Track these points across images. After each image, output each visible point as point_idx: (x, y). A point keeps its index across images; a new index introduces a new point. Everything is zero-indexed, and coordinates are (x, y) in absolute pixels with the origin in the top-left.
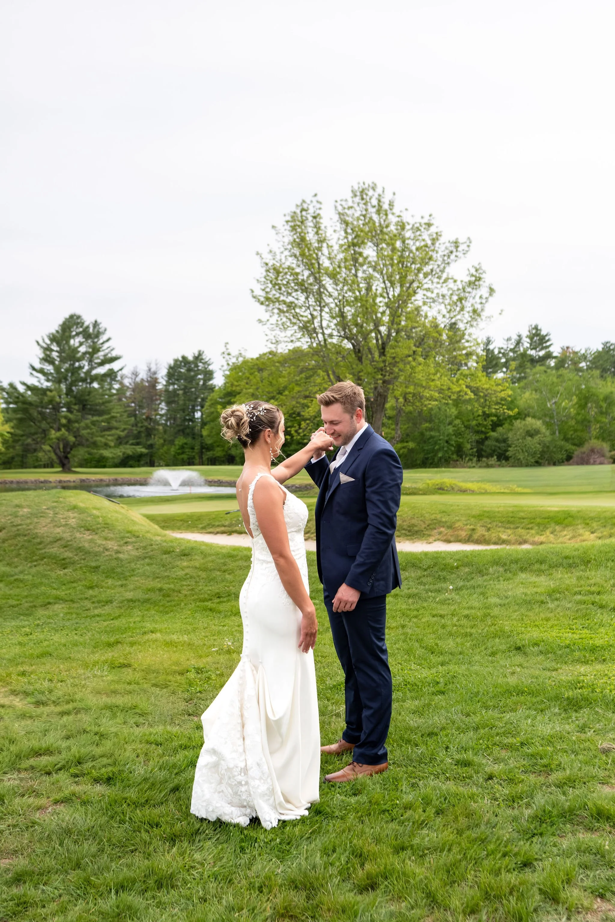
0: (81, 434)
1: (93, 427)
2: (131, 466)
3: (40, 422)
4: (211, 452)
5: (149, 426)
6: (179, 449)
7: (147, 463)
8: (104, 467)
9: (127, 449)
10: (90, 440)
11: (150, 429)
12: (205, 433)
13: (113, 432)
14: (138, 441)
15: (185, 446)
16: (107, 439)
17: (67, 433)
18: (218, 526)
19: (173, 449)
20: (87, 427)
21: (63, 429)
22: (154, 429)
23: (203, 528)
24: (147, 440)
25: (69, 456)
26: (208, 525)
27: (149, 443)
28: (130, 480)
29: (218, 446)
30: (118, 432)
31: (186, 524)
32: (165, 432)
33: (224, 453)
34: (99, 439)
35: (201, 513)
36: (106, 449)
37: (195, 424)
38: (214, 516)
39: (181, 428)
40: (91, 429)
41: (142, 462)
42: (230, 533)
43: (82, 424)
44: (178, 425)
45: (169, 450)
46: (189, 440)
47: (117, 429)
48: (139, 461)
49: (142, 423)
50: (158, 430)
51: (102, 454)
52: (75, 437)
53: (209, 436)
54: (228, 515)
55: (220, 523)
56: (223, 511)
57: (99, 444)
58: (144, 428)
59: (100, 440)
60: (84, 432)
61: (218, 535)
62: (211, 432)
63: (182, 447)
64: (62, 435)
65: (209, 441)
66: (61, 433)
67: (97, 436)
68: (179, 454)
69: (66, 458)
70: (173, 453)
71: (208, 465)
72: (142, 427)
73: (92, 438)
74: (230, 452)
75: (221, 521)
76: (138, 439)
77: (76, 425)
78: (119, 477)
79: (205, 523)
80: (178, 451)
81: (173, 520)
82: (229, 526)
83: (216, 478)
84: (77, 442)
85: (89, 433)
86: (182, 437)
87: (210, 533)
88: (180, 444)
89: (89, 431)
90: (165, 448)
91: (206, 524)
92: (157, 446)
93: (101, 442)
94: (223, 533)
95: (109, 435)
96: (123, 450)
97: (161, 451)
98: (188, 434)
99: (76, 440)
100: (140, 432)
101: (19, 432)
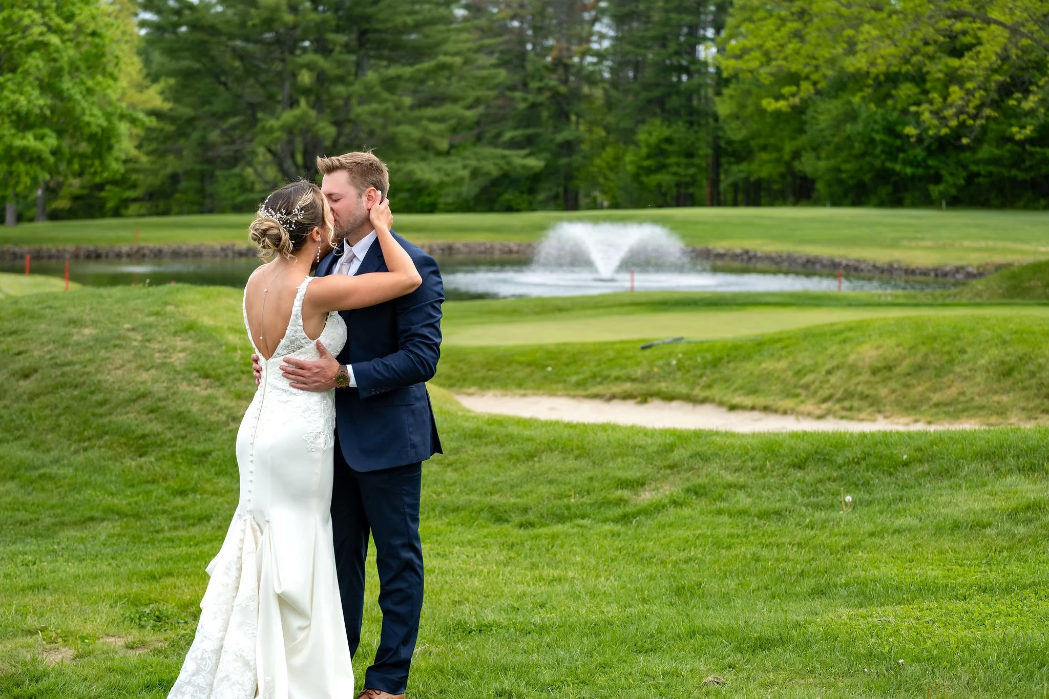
0: (352, 116)
1: (385, 95)
2: (509, 209)
3: (239, 80)
4: (744, 166)
5: (563, 89)
6: (648, 157)
7: (556, 197)
8: (432, 209)
9: (485, 158)
10: (379, 131)
11: (564, 96)
12: (723, 107)
13: (446, 109)
14: (530, 131)
15: (666, 146)
16: (425, 129)
17: (313, 113)
18: (617, 379)
19: (629, 158)
20: (369, 96)
21: (303, 102)
22: (576, 96)
23: (581, 384)
24: (557, 130)
26: (594, 377)
27: (561, 137)
28: (489, 250)
29: (764, 148)
30: (457, 110)
31: (538, 375)
32: (610, 105)
33: (782, 169)
34: (405, 128)
35: (583, 344)
36: (424, 159)
37: (697, 79)
38: (611, 354)
39: (656, 93)
40: (382, 101)
41: (541, 196)
42: (644, 398)
43: (357, 88)
44: (646, 87)
45: (618, 159)
46: (678, 130)
47: (455, 100)
48: (532, 191)
49: (541, 79)
50: (589, 98)
51: (410, 173)
52: (337, 124)
53: (737, 117)
54: (647, 352)
55: (622, 373)
56: (639, 341)
57: (404, 144)
58: (548, 94)
59: (408, 132)
60: (359, 110)
61: (615, 403)
62: (743, 106)
63: (659, 151)
64: (301, 119)
65: (736, 133)
66: (297, 112)
67: (398, 123)
68: (649, 171)
70: (630, 168)
71: (735, 204)
72: (540, 90)
73: (384, 127)
74: (797, 166)
75: (623, 367)
76: (528, 126)
77: (340, 89)
78: (460, 241)
79: (587, 371)
80: (647, 163)
81: (510, 364)
82: (644, 380)
83: (737, 245)
84: (342, 140)
85: (374, 114)
86: (658, 121)
87: (595, 396)
88: (653, 140)
89: (374, 106)
90: (610, 152)
91: (588, 374)
92: (585, 147)
93: (408, 135)
94: (627, 397)
95: (433, 119)
96: (473, 163)
97: (597, 161)
98: (676, 113)
99: (339, 134)
100: (534, 106)
101: (186, 111)
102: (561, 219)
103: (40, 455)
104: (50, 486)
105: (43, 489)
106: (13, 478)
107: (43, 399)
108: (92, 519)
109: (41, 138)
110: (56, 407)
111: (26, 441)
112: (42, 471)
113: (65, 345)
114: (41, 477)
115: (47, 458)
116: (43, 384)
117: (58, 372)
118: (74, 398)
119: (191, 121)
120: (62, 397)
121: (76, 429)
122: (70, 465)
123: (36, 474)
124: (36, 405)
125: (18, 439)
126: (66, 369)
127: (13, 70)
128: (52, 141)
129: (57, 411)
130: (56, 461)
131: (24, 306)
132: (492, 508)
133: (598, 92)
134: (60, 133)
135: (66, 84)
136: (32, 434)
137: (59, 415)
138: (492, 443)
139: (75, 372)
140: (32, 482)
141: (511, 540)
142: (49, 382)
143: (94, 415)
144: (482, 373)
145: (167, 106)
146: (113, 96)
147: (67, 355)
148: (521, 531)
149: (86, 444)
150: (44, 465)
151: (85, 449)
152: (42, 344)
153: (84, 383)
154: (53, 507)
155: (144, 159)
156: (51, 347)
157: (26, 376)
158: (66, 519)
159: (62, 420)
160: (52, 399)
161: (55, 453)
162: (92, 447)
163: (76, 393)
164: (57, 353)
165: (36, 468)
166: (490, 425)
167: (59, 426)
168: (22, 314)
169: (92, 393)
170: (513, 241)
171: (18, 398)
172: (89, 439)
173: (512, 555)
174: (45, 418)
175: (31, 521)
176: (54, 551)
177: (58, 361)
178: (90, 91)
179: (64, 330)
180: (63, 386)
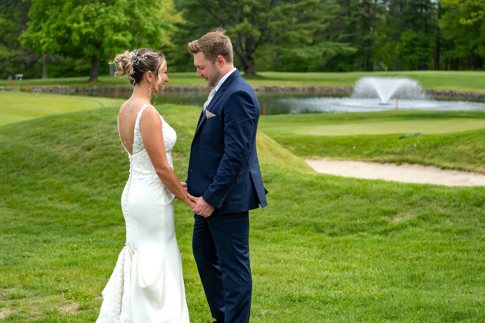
0: (268, 26)
1: (284, 17)
2: (341, 70)
3: (217, 10)
4: (451, 52)
5: (367, 15)
6: (406, 47)
7: (363, 65)
8: (305, 70)
9: (330, 47)
10: (281, 35)
11: (367, 19)
12: (442, 24)
13: (312, 24)
14: (351, 35)
15: (416, 43)
16: (302, 33)
17: (250, 25)
18: (387, 153)
19: (397, 47)
20: (276, 17)
21: (246, 20)
22: (373, 18)
23: (369, 155)
24: (364, 34)
25: (253, 55)
26: (376, 151)
27: (365, 38)
28: (331, 90)
29: (460, 43)
30: (317, 24)
31: (349, 150)
32: (389, 22)
33: (469, 53)
34: (293, 33)
35: (371, 136)
36: (301, 47)
37: (429, 11)
38: (385, 141)
39: (411, 17)
40: (282, 20)
41: (356, 65)
42: (400, 163)
43: (271, 14)
44: (406, 14)
45: (392, 48)
46: (420, 35)
47: (316, 19)
48: (351, 63)
49: (357, 10)
50: (379, 19)
51: (295, 54)
52: (261, 30)
53: (448, 29)
54: (402, 140)
55: (389, 150)
56: (398, 134)
57: (292, 40)
58: (359, 18)
59: (294, 34)
60: (272, 24)
61: (386, 164)
62: (451, 24)
63: (411, 44)
64: (245, 28)
65: (447, 36)
66: (243, 25)
67: (290, 30)
68: (407, 54)
69: (250, 58)
70: (398, 52)
71: (446, 69)
72: (356, 16)
73: (283, 32)
74: (476, 52)
75: (391, 147)
76: (351, 32)
77: (263, 14)
78: (317, 85)
79: (373, 149)
80: (406, 50)
81: (335, 145)
82: (400, 154)
83: (447, 88)
84: (264, 38)
85: (278, 26)
86: (411, 30)
87: (376, 161)
88: (409, 39)
89: (278, 22)
90: (388, 45)
91: (373, 150)
92: (377, 42)
93: (294, 37)
94: (391, 162)
95: (306, 28)
96: (324, 49)
97: (383, 49)
98: (420, 27)
99: (262, 35)
100: (353, 23)
101: (192, 24)
102: (364, 76)
103: (92, 190)
104: (95, 206)
105: (91, 208)
106: (77, 201)
107: (96, 161)
108: (112, 224)
109: (125, 35)
110: (102, 165)
111: (87, 183)
112: (92, 198)
113: (109, 134)
114: (91, 201)
115: (95, 191)
116: (97, 153)
117: (105, 148)
118: (111, 161)
119: (195, 28)
120: (105, 161)
121: (110, 176)
122: (106, 195)
123: (88, 199)
124: (92, 164)
125: (82, 181)
126: (109, 146)
127: (113, 4)
128: (130, 37)
129: (102, 168)
130: (100, 193)
131: (93, 114)
132: (315, 224)
133: (383, 17)
134: (134, 34)
135: (137, 11)
136: (89, 179)
137: (104, 169)
138: (318, 189)
139: (113, 148)
140: (86, 204)
141: (324, 243)
142: (100, 153)
143: (120, 170)
144: (321, 149)
145: (184, 22)
146: (158, 16)
147: (110, 139)
148: (330, 238)
149: (115, 185)
150: (93, 195)
151: (114, 188)
152: (99, 133)
153: (117, 154)
154: (95, 217)
155: (173, 46)
156: (103, 135)
157: (89, 150)
158: (99, 225)
159: (105, 173)
160: (100, 161)
161: (99, 189)
162: (118, 186)
163: (113, 158)
164: (105, 138)
165: (89, 196)
166: (318, 179)
167: (103, 175)
168: (91, 118)
169: (120, 159)
170: (342, 86)
171: (84, 160)
172: (117, 182)
173: (324, 252)
174: (96, 171)
175: (82, 224)
176: (89, 242)
177: (105, 142)
178: (147, 15)
179: (109, 127)
180: (107, 155)
